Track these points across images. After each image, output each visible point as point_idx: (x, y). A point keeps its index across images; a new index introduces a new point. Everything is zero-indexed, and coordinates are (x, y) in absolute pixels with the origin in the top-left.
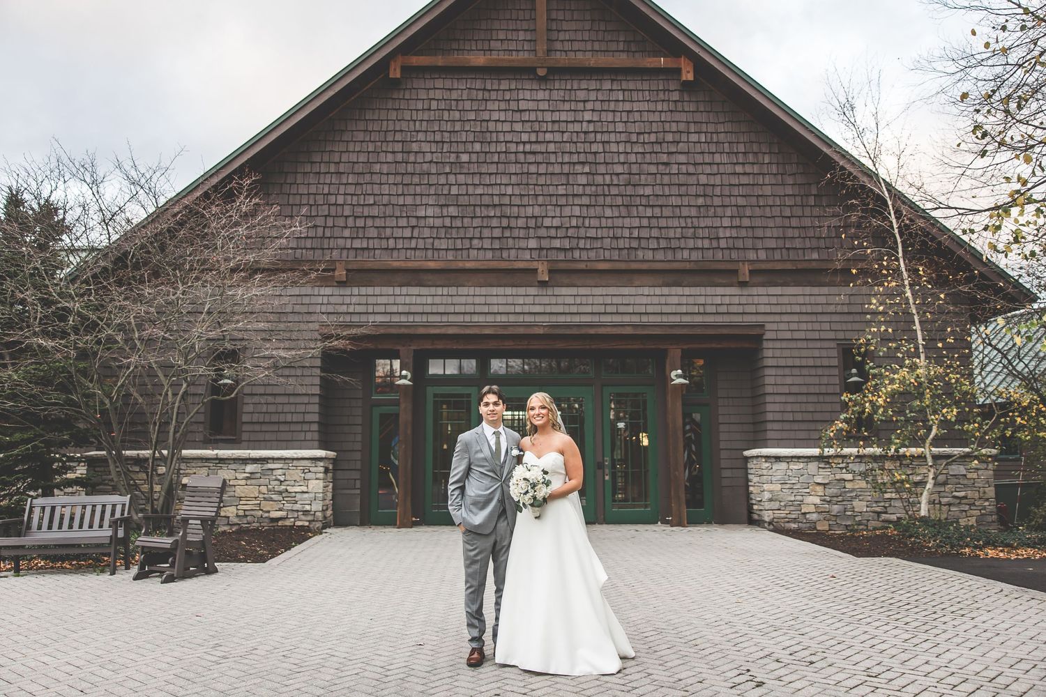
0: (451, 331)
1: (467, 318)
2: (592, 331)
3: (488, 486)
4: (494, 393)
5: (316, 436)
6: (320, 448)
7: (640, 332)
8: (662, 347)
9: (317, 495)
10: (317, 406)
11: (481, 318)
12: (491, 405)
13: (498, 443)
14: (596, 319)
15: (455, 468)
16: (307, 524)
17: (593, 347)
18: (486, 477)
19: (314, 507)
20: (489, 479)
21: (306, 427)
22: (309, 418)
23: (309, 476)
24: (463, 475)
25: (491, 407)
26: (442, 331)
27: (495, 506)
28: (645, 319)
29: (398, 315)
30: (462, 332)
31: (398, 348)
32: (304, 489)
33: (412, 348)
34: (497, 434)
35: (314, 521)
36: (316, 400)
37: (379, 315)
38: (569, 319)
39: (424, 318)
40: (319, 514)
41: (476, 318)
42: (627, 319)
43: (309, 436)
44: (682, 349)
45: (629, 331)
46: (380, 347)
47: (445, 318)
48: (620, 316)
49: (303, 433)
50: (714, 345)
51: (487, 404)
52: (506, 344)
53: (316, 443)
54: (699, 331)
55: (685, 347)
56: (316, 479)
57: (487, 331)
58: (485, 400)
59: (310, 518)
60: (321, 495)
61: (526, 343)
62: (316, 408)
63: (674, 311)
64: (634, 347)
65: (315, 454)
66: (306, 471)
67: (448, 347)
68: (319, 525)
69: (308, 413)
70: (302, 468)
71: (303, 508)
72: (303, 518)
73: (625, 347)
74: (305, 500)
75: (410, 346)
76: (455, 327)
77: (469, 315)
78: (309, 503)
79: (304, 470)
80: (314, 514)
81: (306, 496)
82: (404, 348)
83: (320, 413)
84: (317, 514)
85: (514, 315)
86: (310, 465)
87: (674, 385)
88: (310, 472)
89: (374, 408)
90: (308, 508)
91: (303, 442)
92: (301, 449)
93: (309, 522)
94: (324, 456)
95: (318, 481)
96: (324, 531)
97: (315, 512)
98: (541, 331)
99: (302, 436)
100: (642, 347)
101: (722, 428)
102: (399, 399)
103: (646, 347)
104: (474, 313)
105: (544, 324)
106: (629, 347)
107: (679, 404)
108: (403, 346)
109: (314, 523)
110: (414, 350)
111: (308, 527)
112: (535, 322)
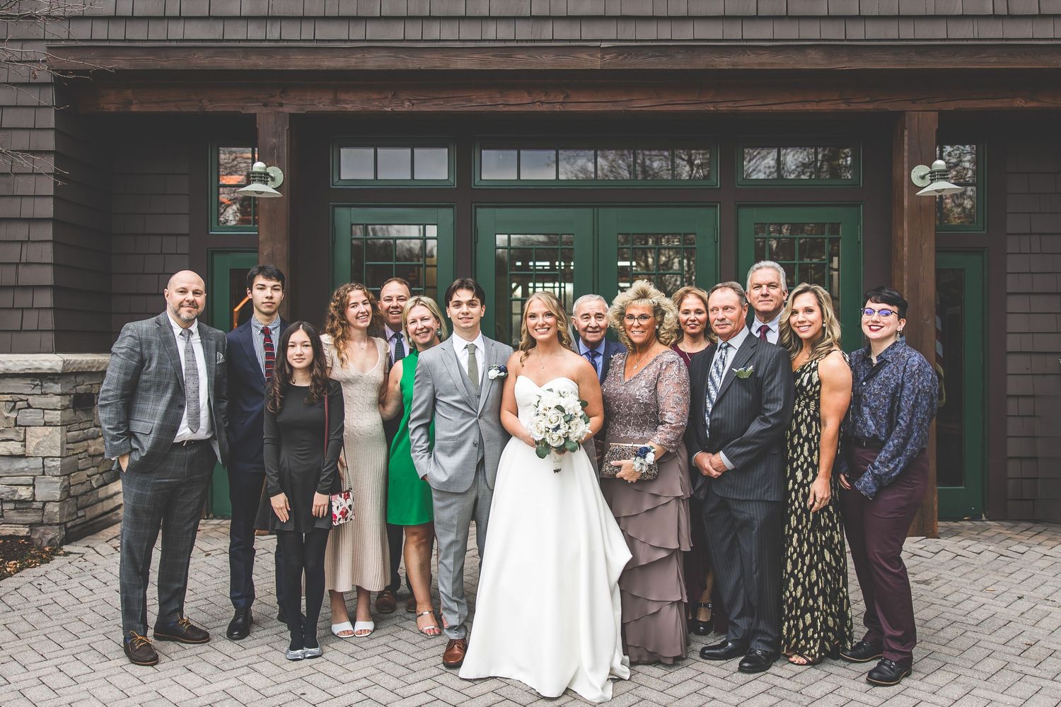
0: (373, 62)
1: (414, 31)
2: (724, 63)
3: (458, 425)
4: (469, 288)
5: (48, 320)
6: (58, 349)
7: (843, 64)
8: (889, 107)
9: (48, 463)
10: (49, 248)
11: (447, 32)
12: (465, 306)
13: (473, 361)
14: (733, 32)
15: (416, 399)
16: (24, 531)
17: (723, 107)
18: (456, 412)
19: (42, 493)
20: (460, 414)
21: (23, 299)
22: (29, 276)
23: (27, 416)
24: (427, 409)
25: (464, 308)
26: (352, 62)
27: (471, 452)
28: (856, 32)
29: (242, 24)
30: (400, 65)
31: (253, 109)
32: (16, 448)
33: (289, 109)
34: (472, 349)
35: (41, 524)
36: (47, 232)
37: (194, 24)
38: (664, 32)
39: (307, 32)
40: (53, 508)
41: (435, 31)
42: (811, 31)
43: (31, 320)
44: (941, 113)
45: (815, 61)
46: (210, 108)
47: (357, 32)
48: (795, 23)
49: (18, 314)
50: (1019, 103)
51: (459, 304)
52: (512, 101)
53: (49, 339)
54: (992, 62)
55: (951, 106)
56: (45, 425)
57: (462, 63)
58: (455, 298)
59: (32, 517)
60: (58, 463)
61: (561, 98)
62: (46, 253)
63: (931, 12)
64: (824, 107)
65: (36, 364)
66: (20, 404)
67: (374, 106)
68: (53, 533)
69: (27, 264)
70: (8, 397)
71: (15, 492)
72: (15, 516)
73: (800, 107)
74: (21, 472)
75: (281, 105)
76: (384, 53)
77: (418, 25)
78: (30, 480)
79: (15, 402)
80: (43, 509)
81: (22, 464)
82: (266, 110)
83: (55, 265)
84: (49, 507)
85: (531, 23)
86: (28, 391)
87: (920, 197)
88: (29, 407)
89: (217, 258)
90: (24, 493)
91: (15, 335)
92: (11, 352)
93: (32, 525)
94: (59, 369)
95: (50, 429)
96: (66, 548)
97: (45, 503)
98: (594, 62)
99: (14, 320)
100: (843, 107)
101: (1013, 304)
102: (257, 236)
103: (853, 107)
104: (430, 18)
105: (604, 45)
106: (810, 107)
107: (928, 247)
108: (265, 105)
109: (42, 529)
110: (290, 114)
111: (27, 538)
112: (581, 40)
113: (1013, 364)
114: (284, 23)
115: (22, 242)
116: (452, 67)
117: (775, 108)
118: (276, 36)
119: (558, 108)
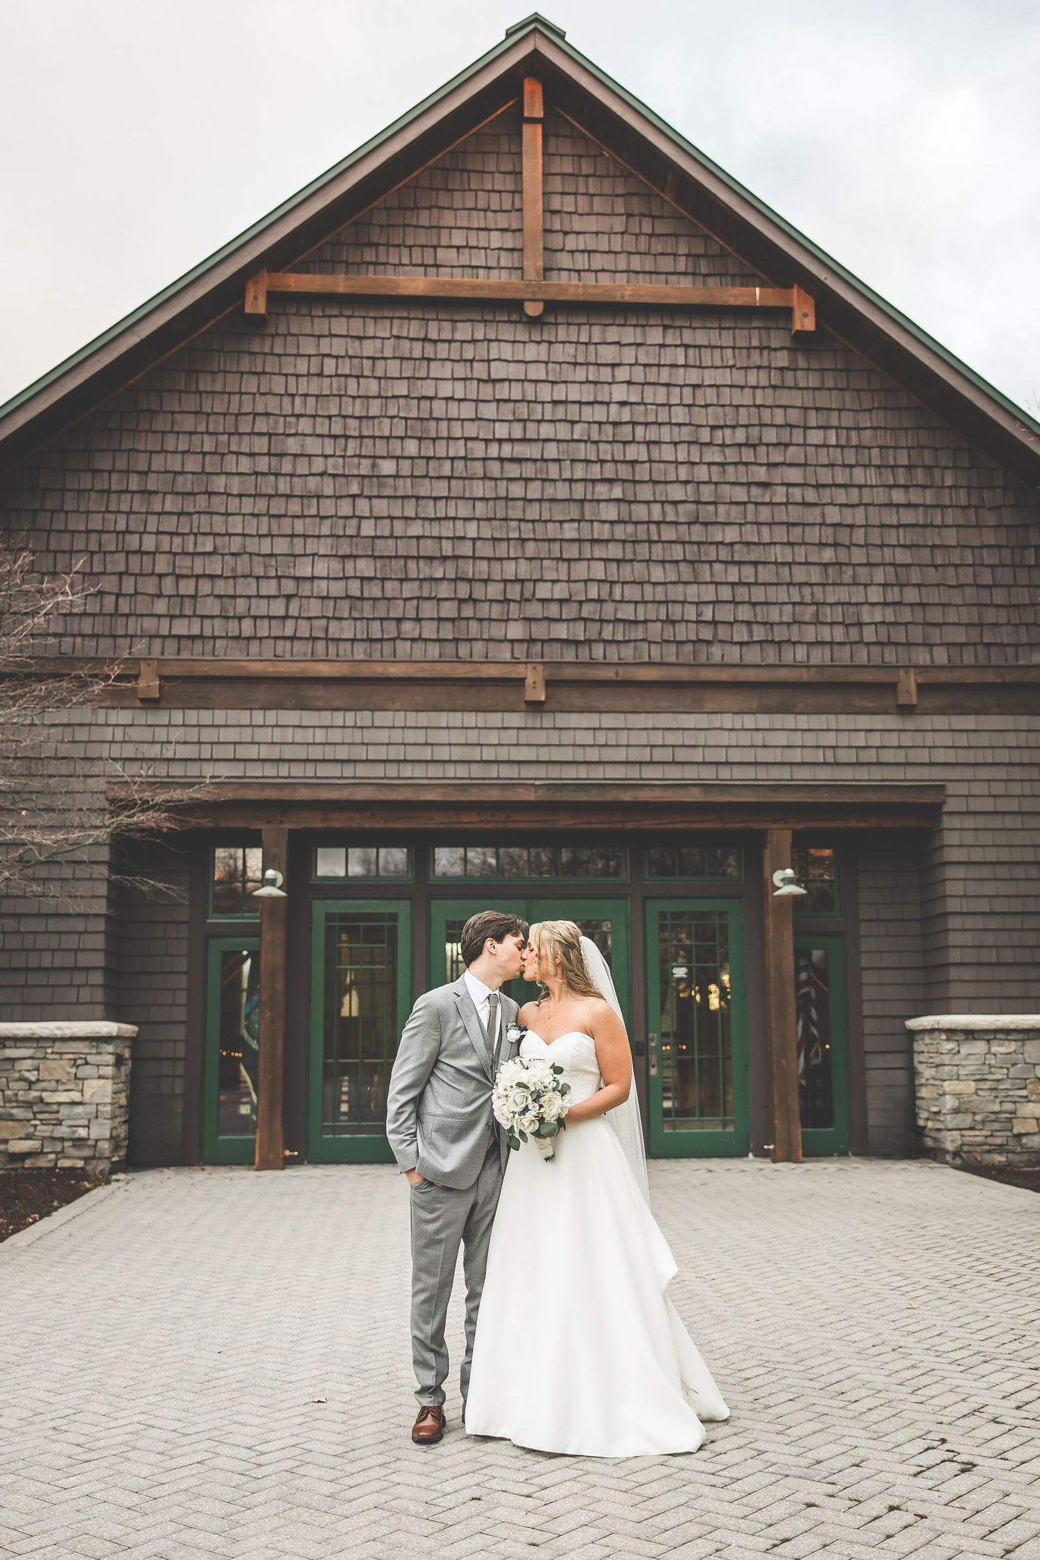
0: (361, 795)
1: (392, 771)
2: (627, 796)
5: (99, 995)
6: (108, 1018)
7: (715, 798)
8: (756, 826)
9: (100, 1108)
10: (101, 937)
14: (634, 772)
16: (80, 1164)
17: (629, 826)
19: (95, 1132)
20: (469, 1084)
21: (79, 978)
22: (84, 960)
23: (85, 1071)
26: (344, 794)
28: (724, 773)
29: (260, 764)
30: (382, 796)
31: (260, 825)
32: (76, 1096)
33: (287, 826)
34: (493, 1000)
35: (93, 1158)
36: (100, 925)
37: (223, 764)
39: (310, 770)
40: (105, 1146)
41: (408, 771)
42: (691, 773)
43: (85, 994)
44: (794, 831)
45: (694, 796)
46: (224, 824)
47: (349, 771)
48: (679, 767)
49: (76, 990)
50: (852, 824)
52: (465, 820)
53: (100, 1009)
54: (824, 798)
55: (800, 826)
56: (100, 1077)
59: (86, 1152)
60: (108, 1108)
61: (503, 817)
62: (100, 942)
63: (779, 760)
64: (705, 825)
65: (97, 1030)
66: (79, 1062)
67: (355, 824)
68: (104, 1166)
69: (84, 950)
70: (71, 1056)
71: (74, 1132)
72: (74, 1152)
73: (686, 826)
74: (78, 1117)
75: (282, 822)
76: (369, 788)
77: (395, 766)
78: (86, 1123)
79: (75, 1060)
80: (95, 1146)
81: (79, 1109)
82: (270, 827)
83: (106, 951)
84: (100, 1144)
85: (481, 765)
86: (86, 1051)
87: (780, 896)
88: (87, 1063)
89: (211, 942)
90: (82, 1133)
91: (72, 1007)
92: (69, 1020)
93: (86, 1159)
94: (114, 1033)
95: (103, 1081)
96: (114, 1177)
97: (97, 1141)
98: (531, 796)
99: (71, 995)
100: (720, 825)
101: (867, 977)
102: (260, 924)
103: (728, 826)
104: (405, 761)
105: (537, 782)
106: (696, 826)
107: (788, 933)
108: (269, 822)
109: (94, 1162)
110: (290, 830)
111: (82, 1169)
112: (520, 779)
113: (869, 1026)
114: (292, 764)
115: (80, 933)
116: (422, 798)
117: (670, 826)
118: (286, 774)
119: (500, 825)
